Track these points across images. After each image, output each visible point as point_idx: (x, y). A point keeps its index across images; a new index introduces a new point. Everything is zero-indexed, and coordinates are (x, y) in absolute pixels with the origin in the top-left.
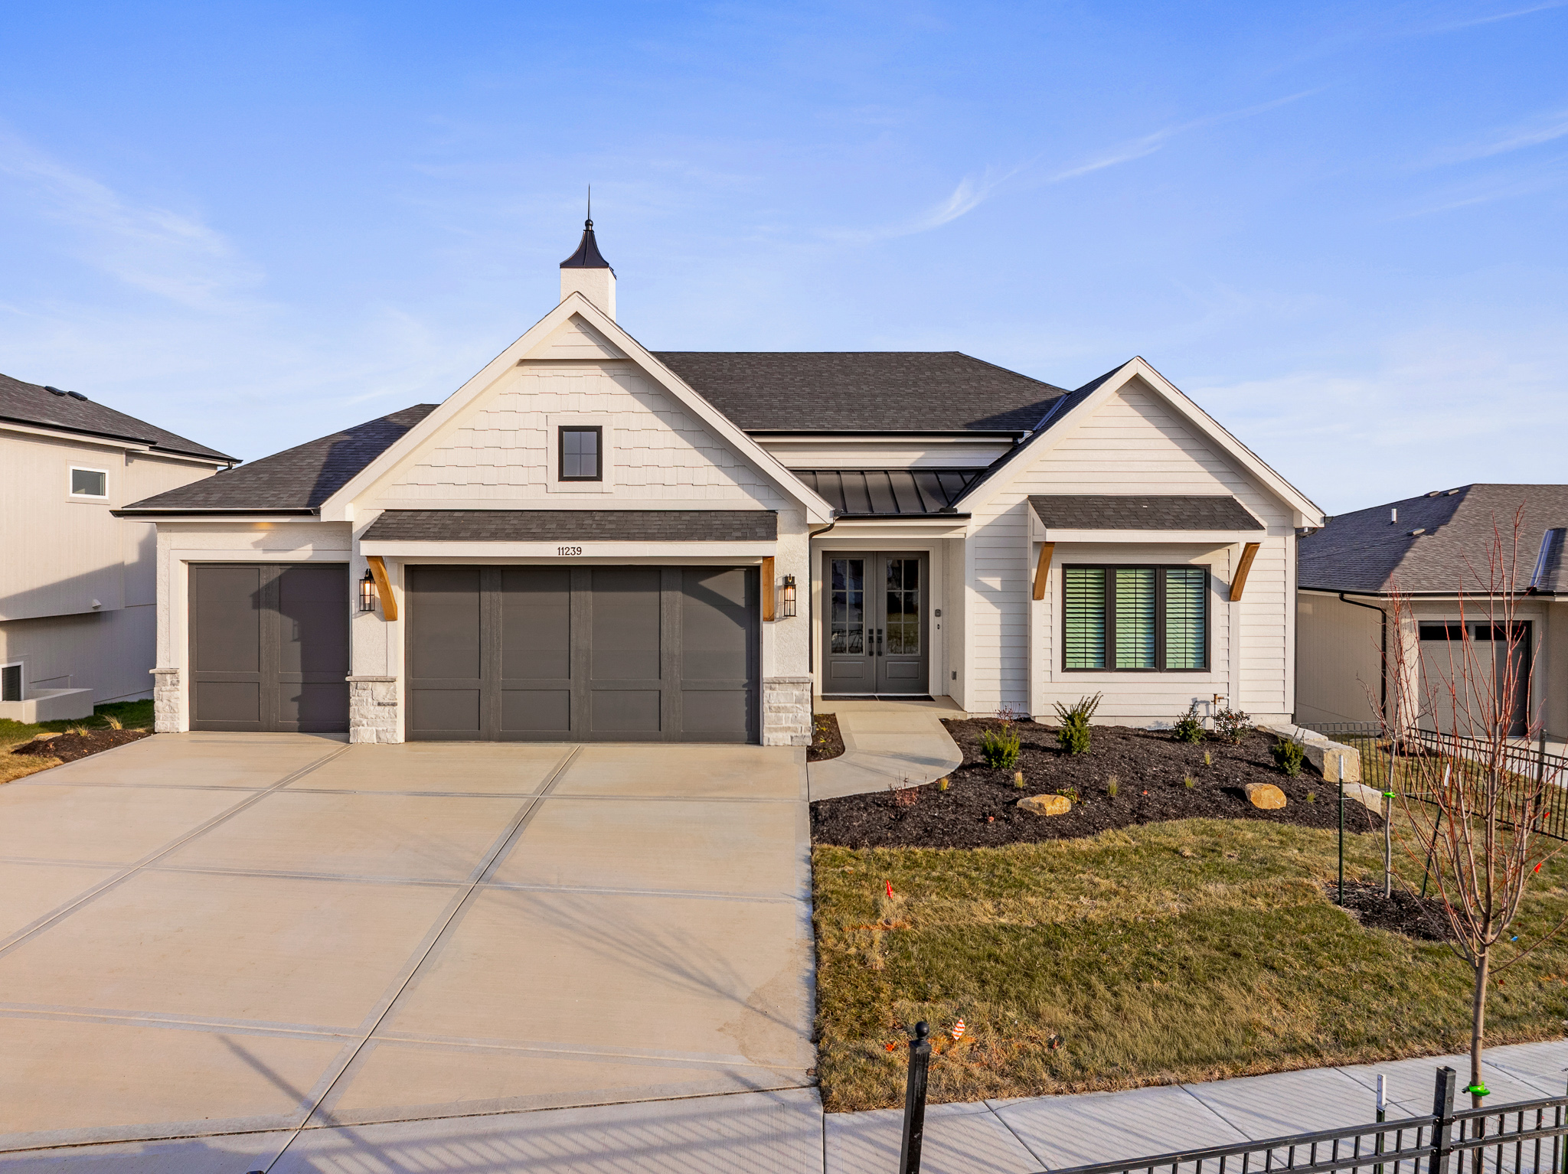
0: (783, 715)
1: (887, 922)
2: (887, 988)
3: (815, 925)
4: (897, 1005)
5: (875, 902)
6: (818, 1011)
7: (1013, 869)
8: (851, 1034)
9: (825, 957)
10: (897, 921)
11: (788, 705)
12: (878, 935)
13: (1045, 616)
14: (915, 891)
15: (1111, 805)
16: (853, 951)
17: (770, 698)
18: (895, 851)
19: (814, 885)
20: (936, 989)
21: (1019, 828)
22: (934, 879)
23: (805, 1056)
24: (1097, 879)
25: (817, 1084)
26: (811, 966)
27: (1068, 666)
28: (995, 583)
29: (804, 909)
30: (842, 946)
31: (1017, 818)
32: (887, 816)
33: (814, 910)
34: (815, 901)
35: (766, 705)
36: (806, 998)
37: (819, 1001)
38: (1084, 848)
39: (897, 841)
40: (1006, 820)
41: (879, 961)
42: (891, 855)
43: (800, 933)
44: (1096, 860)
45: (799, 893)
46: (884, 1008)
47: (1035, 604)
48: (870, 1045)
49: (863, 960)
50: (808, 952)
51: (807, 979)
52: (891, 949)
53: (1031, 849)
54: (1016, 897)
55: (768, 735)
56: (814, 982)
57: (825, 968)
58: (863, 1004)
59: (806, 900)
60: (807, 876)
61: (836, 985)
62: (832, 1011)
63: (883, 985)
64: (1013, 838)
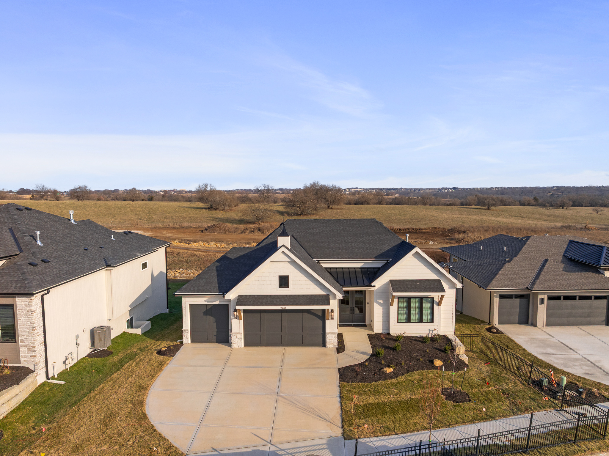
0: (331, 341)
1: (354, 402)
2: (354, 417)
3: (341, 403)
4: (356, 420)
5: (352, 397)
6: (342, 422)
7: (379, 388)
8: (348, 426)
9: (343, 411)
10: (356, 402)
11: (332, 339)
12: (353, 405)
13: (393, 310)
14: (360, 394)
15: (402, 368)
16: (348, 409)
17: (328, 337)
18: (356, 384)
19: (340, 393)
20: (362, 417)
21: (381, 377)
22: (363, 391)
23: (341, 431)
24: (395, 390)
25: (343, 435)
26: (341, 412)
27: (399, 321)
28: (381, 301)
29: (339, 399)
30: (346, 408)
31: (381, 374)
32: (355, 374)
33: (341, 399)
34: (341, 397)
35: (327, 339)
36: (340, 419)
37: (343, 420)
38: (394, 381)
39: (356, 381)
40: (379, 374)
41: (353, 411)
42: (355, 385)
43: (338, 405)
44: (395, 385)
45: (338, 395)
46: (354, 421)
47: (391, 307)
48: (351, 428)
49: (350, 411)
50: (340, 409)
51: (340, 415)
52: (355, 408)
53: (382, 382)
54: (379, 396)
55: (327, 345)
56: (342, 416)
57: (343, 413)
58: (350, 421)
59: (339, 397)
60: (339, 391)
61: (345, 417)
62: (345, 422)
63: (353, 416)
64: (380, 379)
